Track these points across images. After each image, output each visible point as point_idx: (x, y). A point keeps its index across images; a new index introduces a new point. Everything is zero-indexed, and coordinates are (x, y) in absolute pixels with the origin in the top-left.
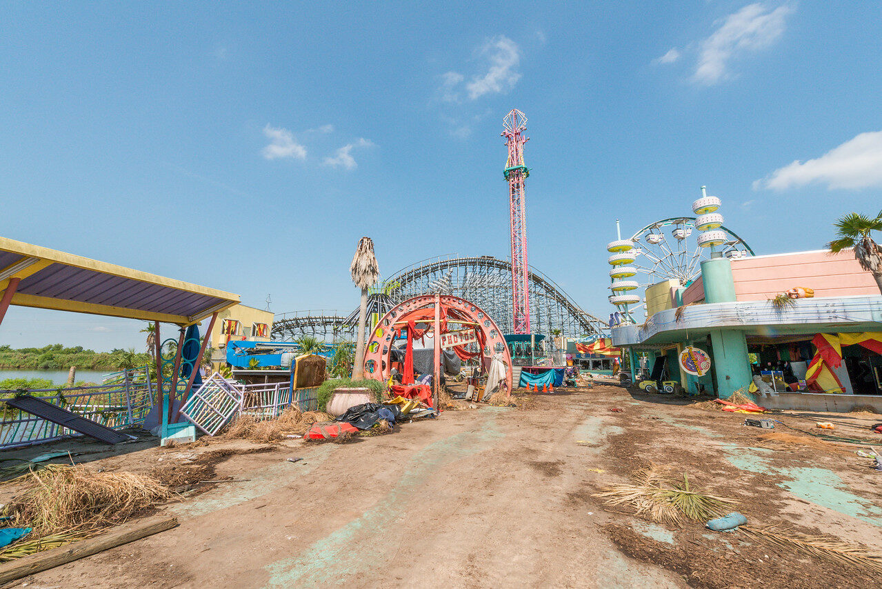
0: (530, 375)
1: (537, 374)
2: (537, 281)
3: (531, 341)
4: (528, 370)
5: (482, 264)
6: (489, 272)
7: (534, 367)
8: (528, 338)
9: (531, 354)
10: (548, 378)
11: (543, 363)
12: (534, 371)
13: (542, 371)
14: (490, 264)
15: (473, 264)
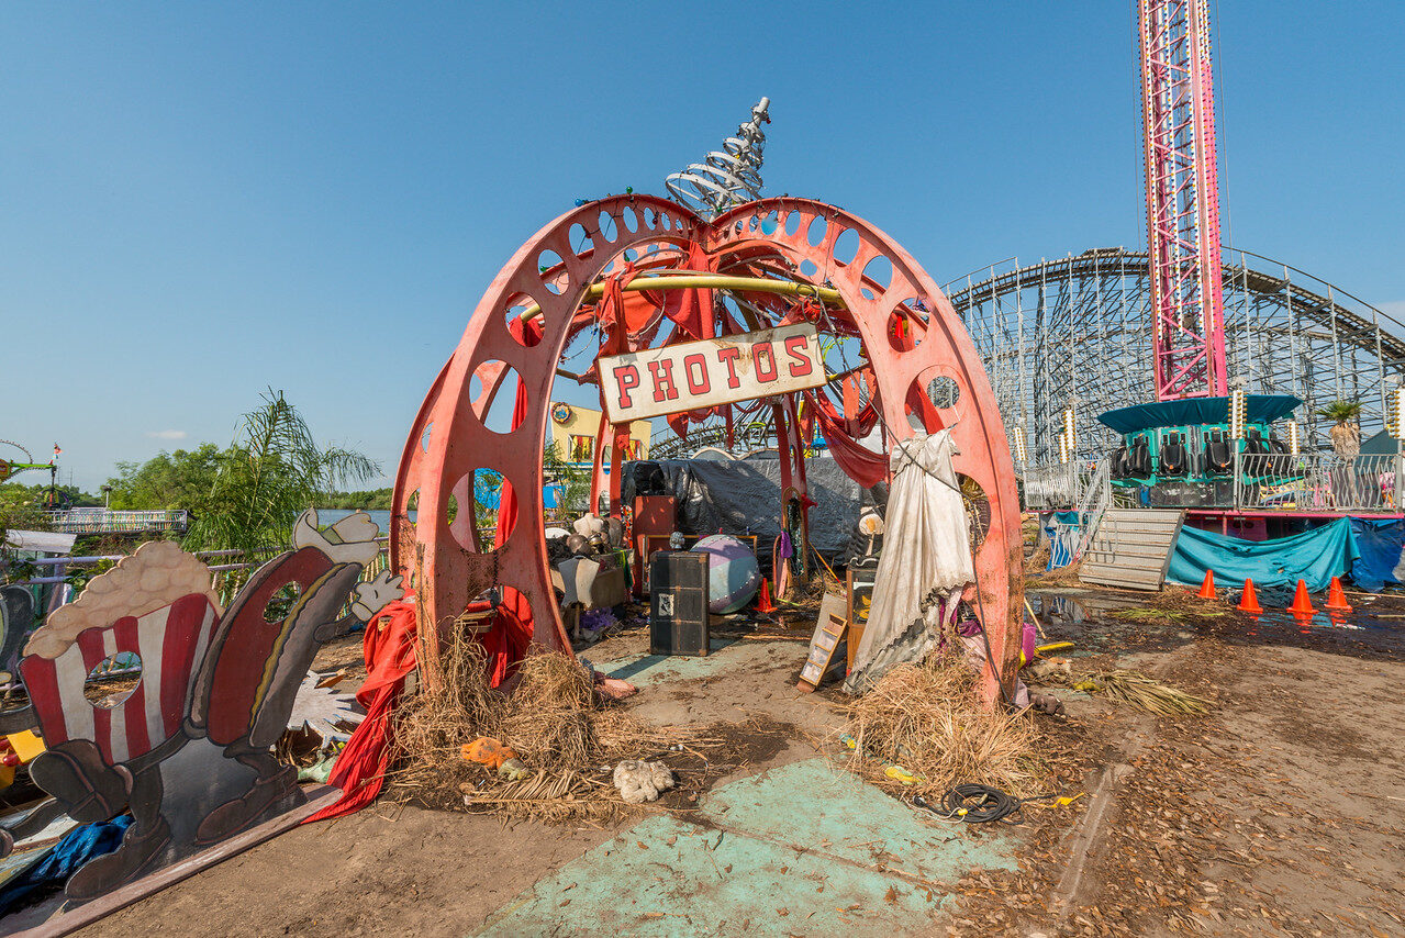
0: (1224, 539)
1: (1256, 539)
2: (1264, 288)
3: (1226, 420)
4: (1212, 523)
5: (1083, 271)
6: (1108, 288)
7: (1240, 508)
8: (1216, 411)
9: (1231, 467)
10: (1316, 559)
11: (1287, 496)
12: (1240, 526)
13: (1286, 527)
14: (1109, 270)
15: (1058, 275)
